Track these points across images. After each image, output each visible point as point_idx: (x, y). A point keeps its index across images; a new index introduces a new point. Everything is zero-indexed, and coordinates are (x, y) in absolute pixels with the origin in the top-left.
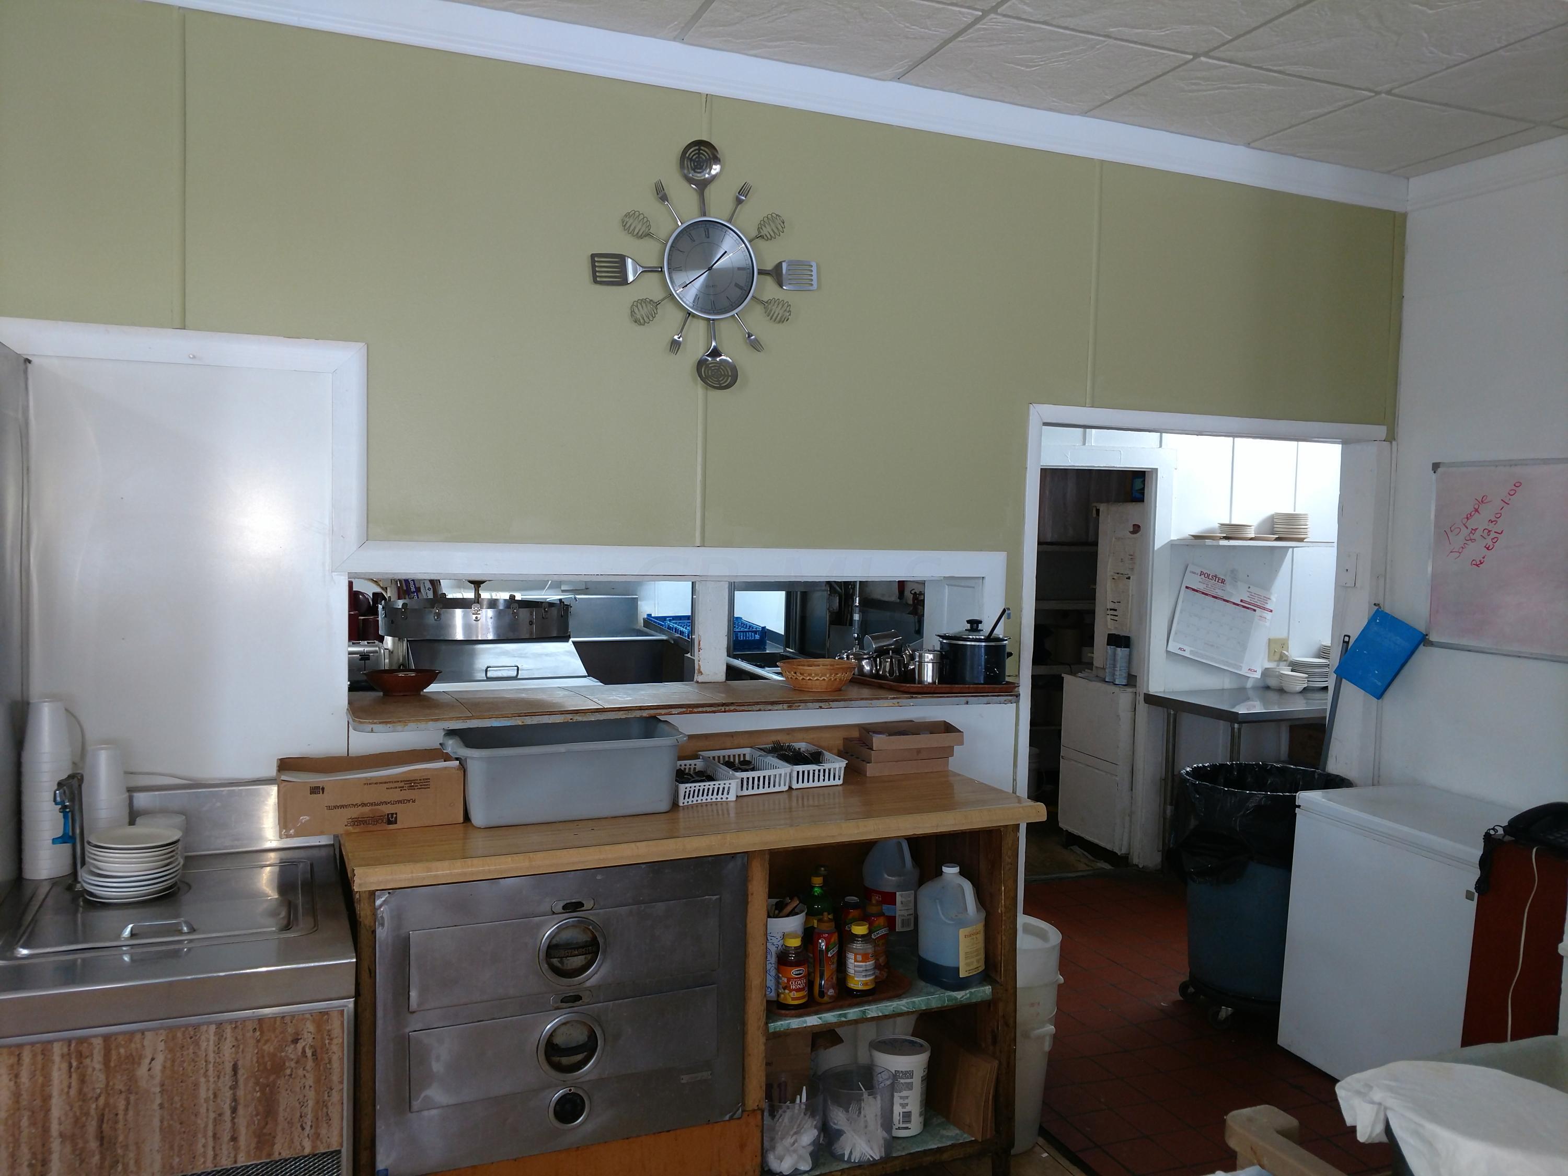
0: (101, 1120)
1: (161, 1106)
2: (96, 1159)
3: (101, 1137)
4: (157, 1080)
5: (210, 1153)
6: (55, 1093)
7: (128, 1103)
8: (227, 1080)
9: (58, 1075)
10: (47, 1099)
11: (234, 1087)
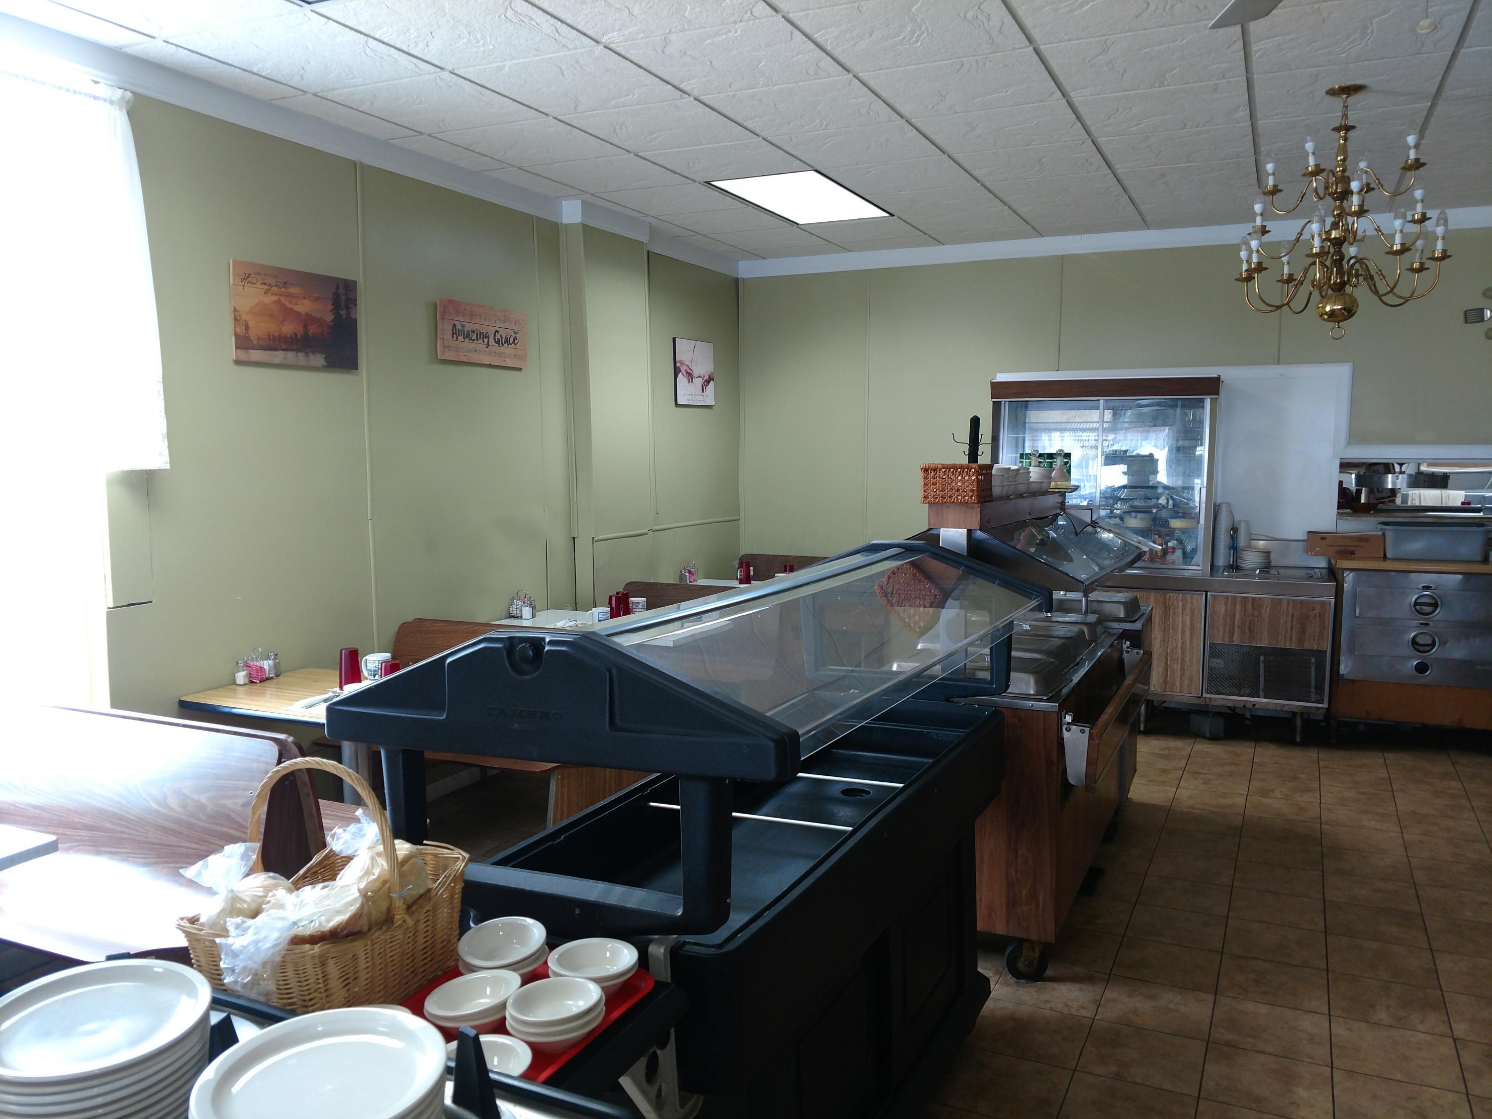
0: (1250, 624)
1: (1268, 623)
2: (1248, 635)
3: (1250, 629)
4: (1268, 615)
5: (1283, 642)
6: (1237, 612)
7: (1258, 620)
8: (1289, 619)
9: (1238, 607)
10: (1234, 614)
11: (1292, 621)
